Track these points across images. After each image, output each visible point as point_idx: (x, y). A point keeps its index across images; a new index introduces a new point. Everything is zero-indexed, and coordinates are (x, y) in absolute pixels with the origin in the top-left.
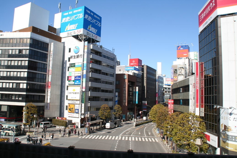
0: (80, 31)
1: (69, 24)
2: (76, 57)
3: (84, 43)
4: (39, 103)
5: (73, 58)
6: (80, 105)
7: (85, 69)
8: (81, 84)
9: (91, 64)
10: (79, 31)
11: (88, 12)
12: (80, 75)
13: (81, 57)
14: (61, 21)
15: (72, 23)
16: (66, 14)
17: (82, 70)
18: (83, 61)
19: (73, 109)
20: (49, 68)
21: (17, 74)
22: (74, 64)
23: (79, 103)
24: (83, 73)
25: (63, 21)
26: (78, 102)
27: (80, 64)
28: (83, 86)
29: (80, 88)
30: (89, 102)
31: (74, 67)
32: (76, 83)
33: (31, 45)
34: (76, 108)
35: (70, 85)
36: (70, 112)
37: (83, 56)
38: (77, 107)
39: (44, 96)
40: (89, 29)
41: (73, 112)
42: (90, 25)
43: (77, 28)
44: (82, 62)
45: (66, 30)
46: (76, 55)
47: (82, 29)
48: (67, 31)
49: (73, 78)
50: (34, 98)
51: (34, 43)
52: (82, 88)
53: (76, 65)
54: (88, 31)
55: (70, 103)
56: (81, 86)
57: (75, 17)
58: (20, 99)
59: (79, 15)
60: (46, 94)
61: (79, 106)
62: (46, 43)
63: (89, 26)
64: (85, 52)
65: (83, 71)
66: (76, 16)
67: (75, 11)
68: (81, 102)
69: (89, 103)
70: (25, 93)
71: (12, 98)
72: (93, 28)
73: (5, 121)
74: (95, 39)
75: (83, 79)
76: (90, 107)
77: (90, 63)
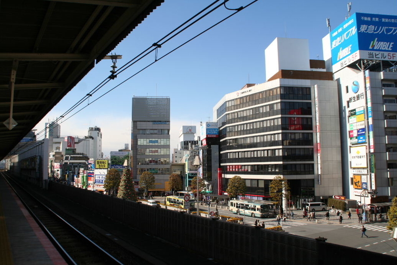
0: (356, 55)
1: (341, 48)
2: (356, 98)
3: (365, 73)
4: (304, 175)
5: (353, 100)
6: (369, 176)
7: (370, 117)
8: (367, 141)
9: (384, 106)
10: (354, 56)
11: (366, 19)
12: (363, 127)
13: (362, 96)
14: (331, 47)
15: (343, 45)
16: (335, 34)
17: (366, 119)
18: (367, 103)
19: (360, 184)
20: (316, 123)
21: (271, 138)
22: (355, 110)
23: (367, 173)
24: (368, 122)
25: (333, 46)
26: (365, 172)
27: (362, 109)
28: (371, 145)
29: (367, 149)
30: (388, 171)
31: (355, 116)
32: (360, 141)
33: (282, 96)
34: (363, 181)
35: (353, 144)
36: (356, 187)
37: (364, 96)
38: (364, 179)
39: (313, 165)
40: (373, 46)
41: (360, 188)
42: (374, 41)
43: (352, 51)
44: (365, 105)
45: (338, 59)
46: (355, 95)
47: (358, 52)
48: (340, 60)
49: (355, 134)
50: (296, 168)
51: (287, 93)
52: (370, 148)
53: (357, 111)
54: (370, 52)
55: (355, 173)
56: (367, 144)
57: (347, 35)
58: (277, 170)
59: (350, 30)
60: (315, 162)
61: (367, 177)
62: (306, 88)
63: (372, 42)
64: (368, 89)
65: (368, 119)
66: (347, 32)
67: (345, 26)
68: (370, 172)
69: (388, 173)
70: (281, 163)
71: (268, 169)
72: (382, 43)
73: (264, 199)
74: (392, 60)
75: (369, 133)
76: (392, 178)
77: (383, 104)
